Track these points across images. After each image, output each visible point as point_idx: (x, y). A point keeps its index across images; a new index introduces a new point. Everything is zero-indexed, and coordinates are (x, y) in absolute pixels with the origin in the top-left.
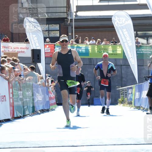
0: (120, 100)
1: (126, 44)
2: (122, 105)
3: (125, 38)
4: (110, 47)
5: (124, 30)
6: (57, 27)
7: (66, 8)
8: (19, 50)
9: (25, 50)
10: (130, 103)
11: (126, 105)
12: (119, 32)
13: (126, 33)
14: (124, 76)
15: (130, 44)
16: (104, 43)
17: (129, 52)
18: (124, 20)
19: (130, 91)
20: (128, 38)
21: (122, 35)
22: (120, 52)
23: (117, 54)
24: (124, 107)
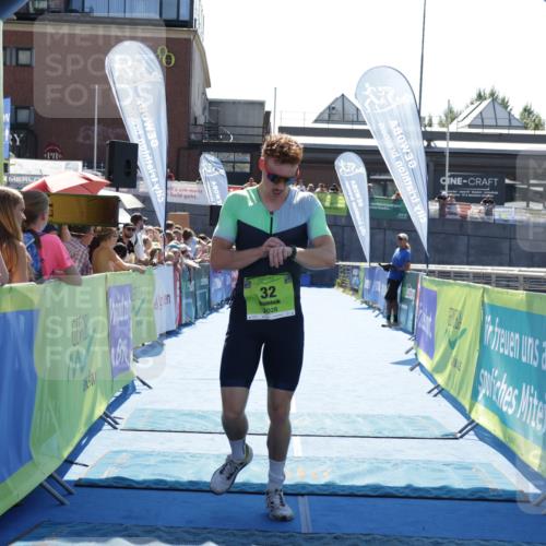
0: (338, 281)
1: (354, 204)
2: (341, 289)
3: (354, 194)
4: (329, 197)
5: (353, 182)
6: (248, 157)
7: (261, 130)
8: (188, 193)
9: (197, 194)
10: (355, 291)
11: (347, 291)
12: (344, 184)
13: (355, 187)
14: (346, 242)
15: (361, 205)
16: (318, 190)
17: (358, 217)
18: (354, 166)
19: (355, 272)
20: (358, 195)
21: (350, 194)
22: (343, 206)
23: (337, 209)
24: (344, 295)
